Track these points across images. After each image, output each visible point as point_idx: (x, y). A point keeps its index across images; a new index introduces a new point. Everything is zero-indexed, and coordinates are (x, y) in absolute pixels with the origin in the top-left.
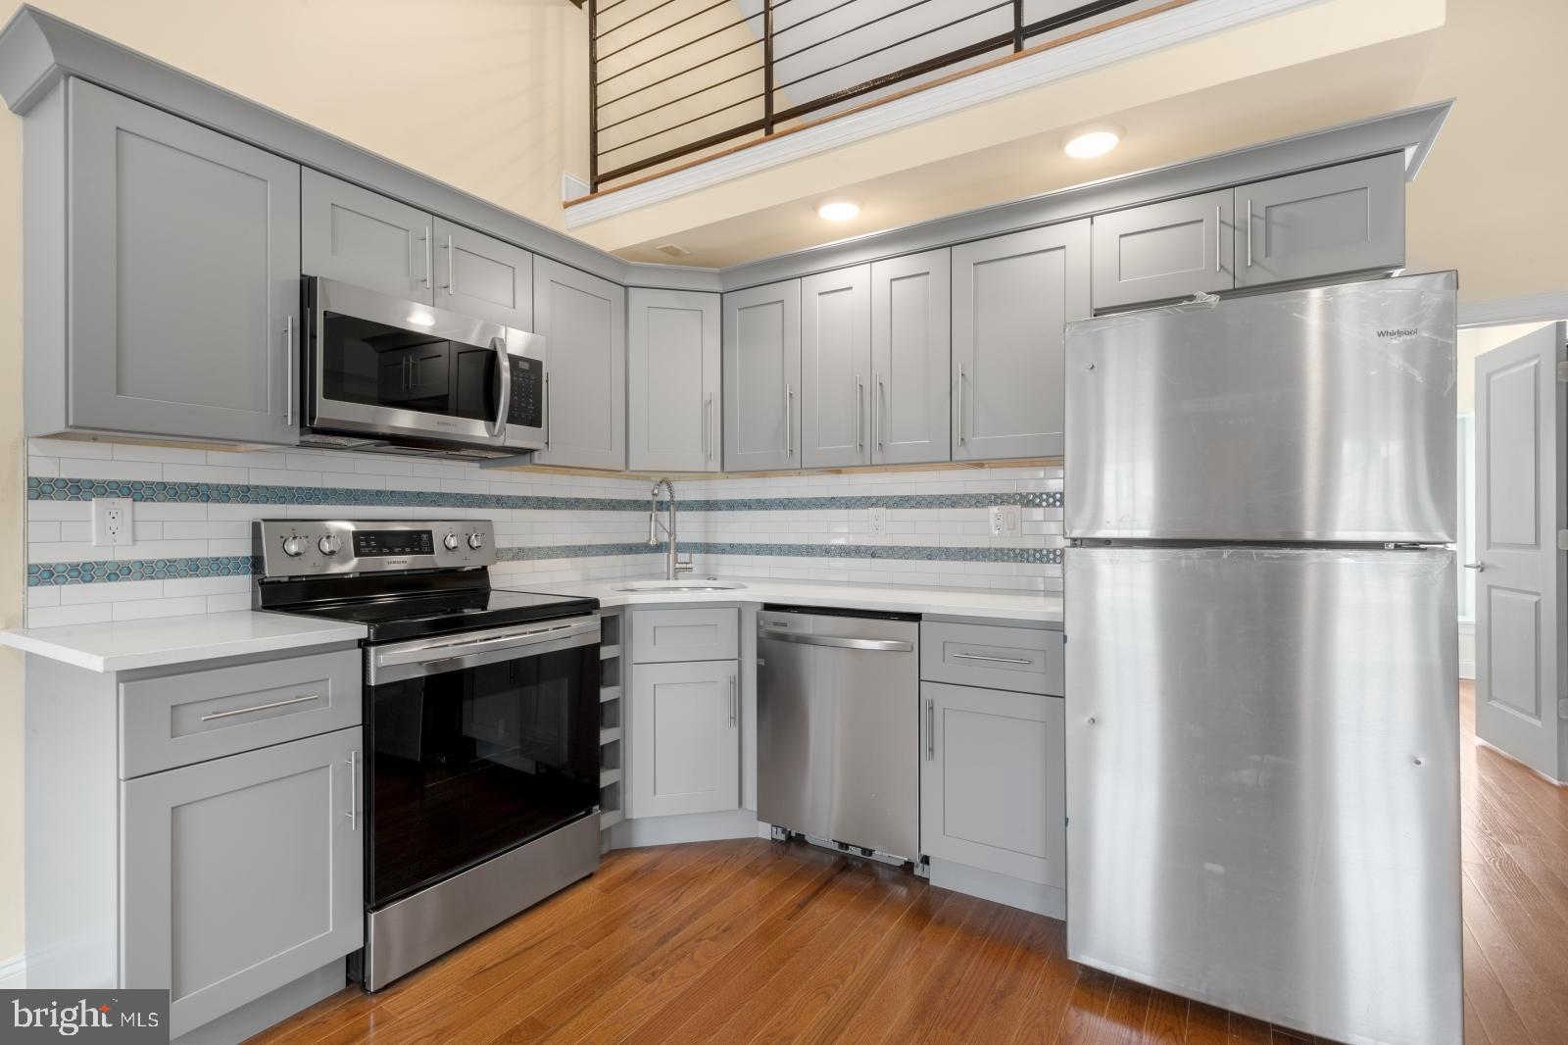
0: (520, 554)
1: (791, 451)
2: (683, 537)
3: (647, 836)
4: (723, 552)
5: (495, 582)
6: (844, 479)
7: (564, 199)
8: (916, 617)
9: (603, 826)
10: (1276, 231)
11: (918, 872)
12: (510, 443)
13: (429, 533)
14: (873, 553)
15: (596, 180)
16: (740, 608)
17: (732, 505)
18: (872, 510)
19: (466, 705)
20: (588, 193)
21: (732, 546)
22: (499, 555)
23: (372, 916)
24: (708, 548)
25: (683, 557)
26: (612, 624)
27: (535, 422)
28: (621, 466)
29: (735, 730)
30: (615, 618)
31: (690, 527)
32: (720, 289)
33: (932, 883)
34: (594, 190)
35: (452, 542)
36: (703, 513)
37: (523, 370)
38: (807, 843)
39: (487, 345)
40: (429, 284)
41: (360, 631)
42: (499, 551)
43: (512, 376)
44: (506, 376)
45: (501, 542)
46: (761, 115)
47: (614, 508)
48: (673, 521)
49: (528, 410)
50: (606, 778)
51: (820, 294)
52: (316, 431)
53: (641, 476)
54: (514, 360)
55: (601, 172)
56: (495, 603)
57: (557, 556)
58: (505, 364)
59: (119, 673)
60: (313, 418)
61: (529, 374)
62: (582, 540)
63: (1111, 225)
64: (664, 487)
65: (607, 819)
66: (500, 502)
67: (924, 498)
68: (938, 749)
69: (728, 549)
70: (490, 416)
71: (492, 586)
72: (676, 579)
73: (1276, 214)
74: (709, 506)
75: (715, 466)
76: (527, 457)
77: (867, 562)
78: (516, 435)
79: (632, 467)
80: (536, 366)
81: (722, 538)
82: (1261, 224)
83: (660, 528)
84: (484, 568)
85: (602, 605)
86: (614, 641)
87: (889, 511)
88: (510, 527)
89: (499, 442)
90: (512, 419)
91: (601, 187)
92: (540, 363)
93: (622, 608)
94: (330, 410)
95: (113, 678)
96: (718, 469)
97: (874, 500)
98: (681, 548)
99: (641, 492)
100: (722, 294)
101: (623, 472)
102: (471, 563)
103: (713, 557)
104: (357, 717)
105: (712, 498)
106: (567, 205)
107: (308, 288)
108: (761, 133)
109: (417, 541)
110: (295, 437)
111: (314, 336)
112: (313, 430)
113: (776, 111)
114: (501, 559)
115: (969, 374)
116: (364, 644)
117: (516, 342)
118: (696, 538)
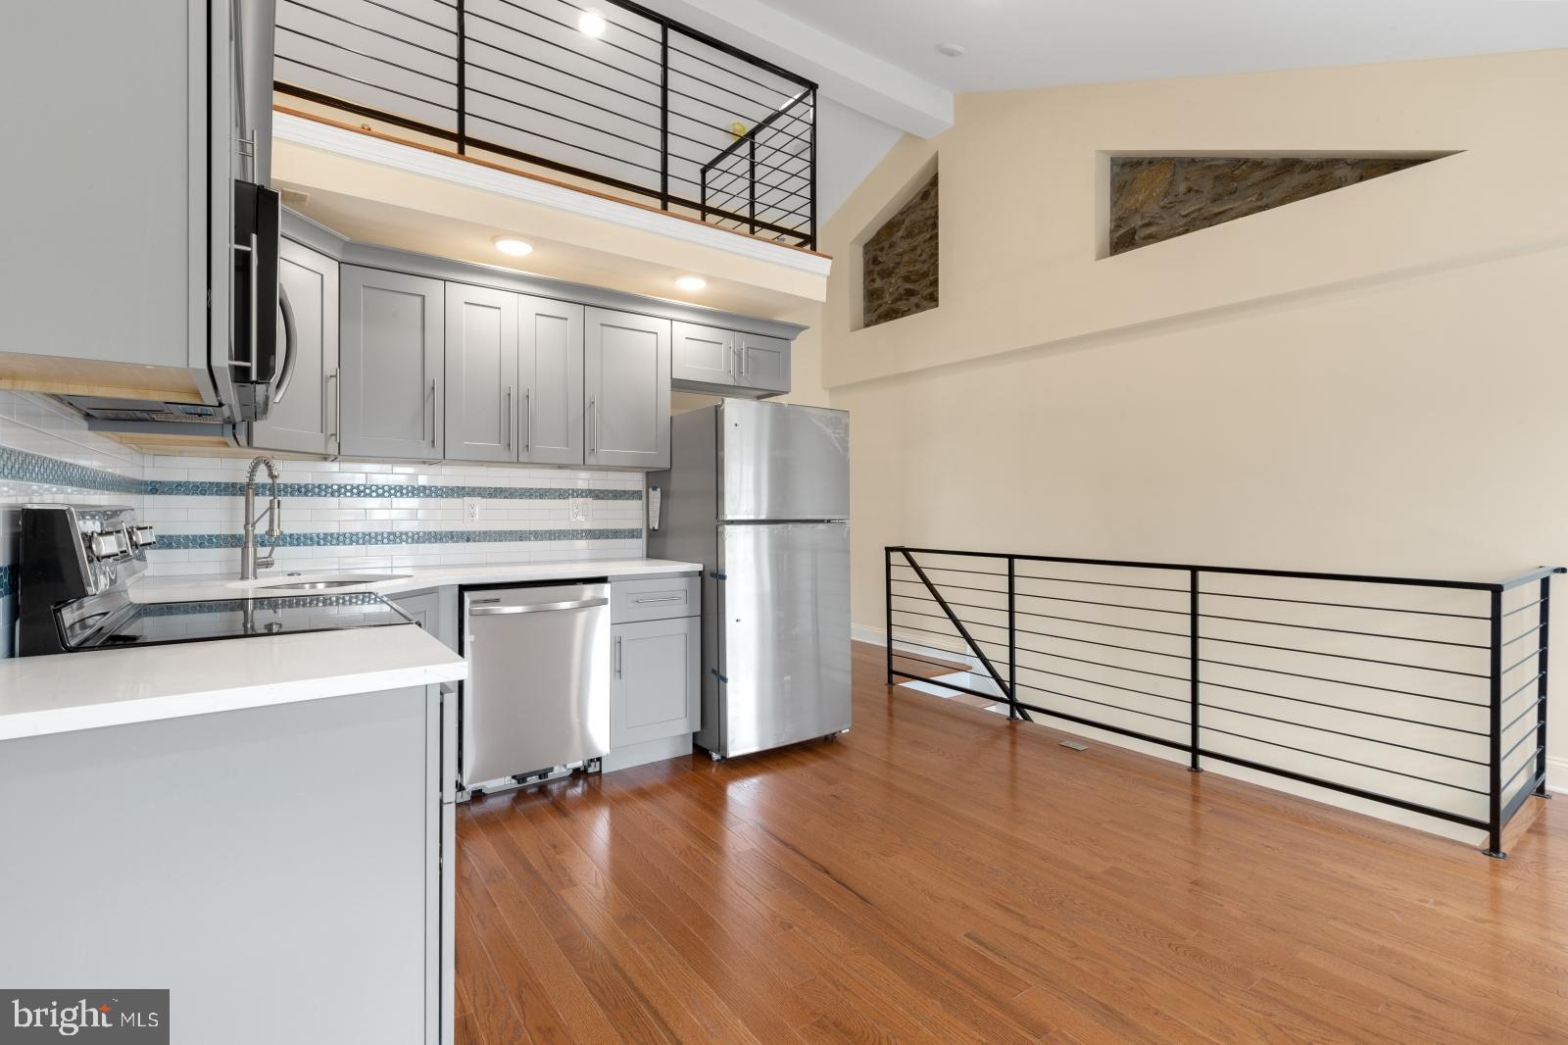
10: (750, 361)
11: (591, 770)
14: (468, 537)
16: (438, 593)
18: (467, 500)
32: (340, 258)
38: (485, 795)
51: (466, 303)
64: (262, 467)
67: (516, 490)
68: (624, 670)
72: (256, 578)
73: (750, 353)
75: (333, 449)
77: (462, 546)
82: (745, 355)
87: (484, 500)
96: (335, 451)
97: (470, 491)
100: (340, 263)
113: (467, 135)
115: (597, 403)
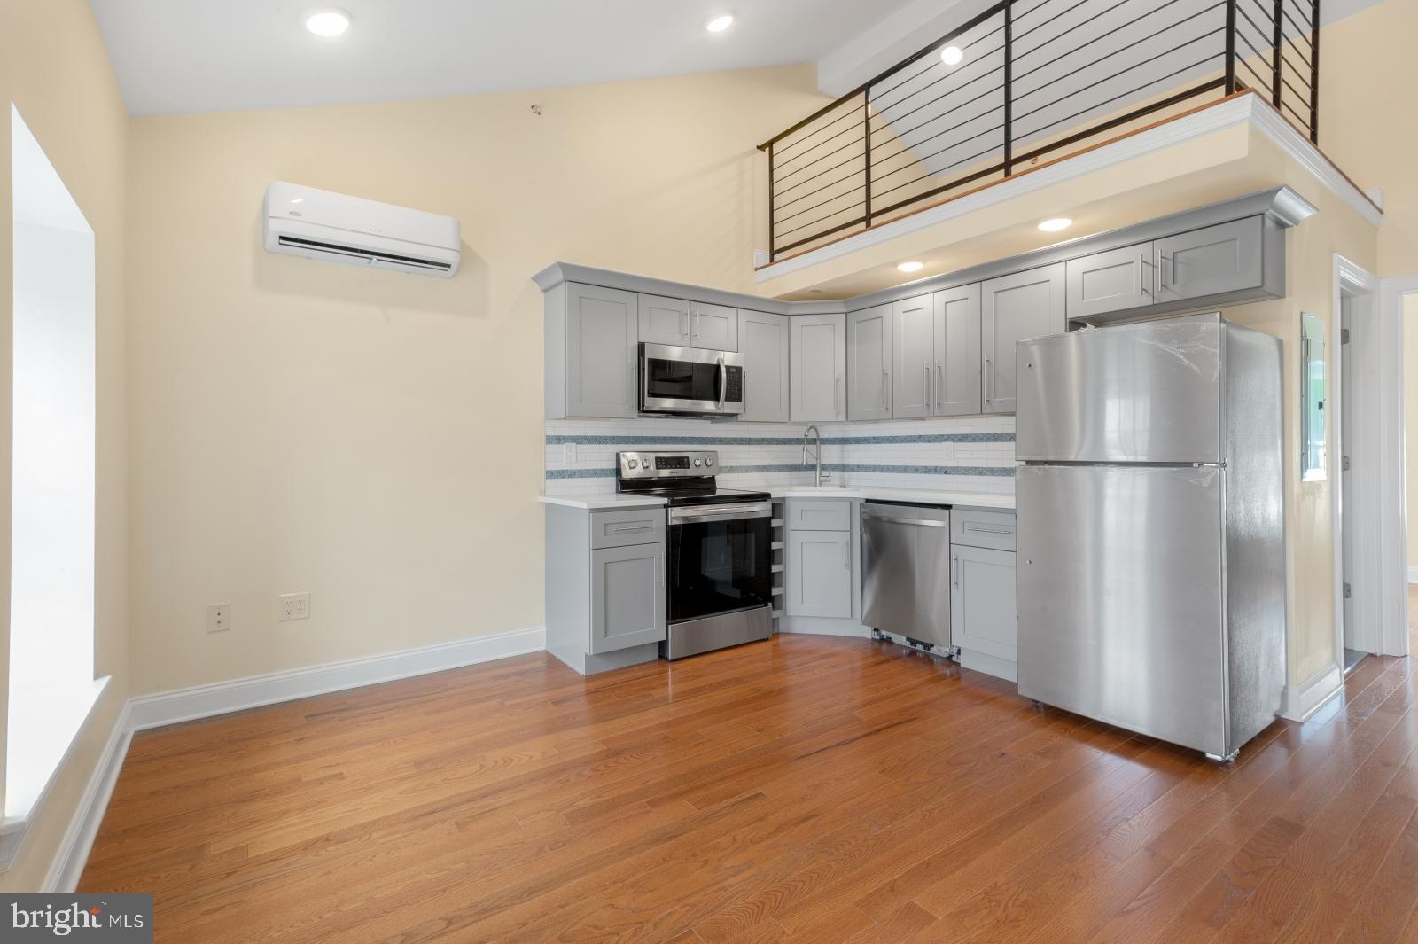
0: (731, 470)
1: (887, 408)
2: (825, 461)
3: (799, 627)
4: (853, 470)
5: (718, 485)
6: (927, 423)
7: (755, 266)
8: (949, 507)
9: (774, 616)
10: (1180, 267)
11: (954, 659)
12: (726, 411)
13: (688, 458)
14: (945, 471)
15: (773, 253)
16: (851, 501)
17: (858, 441)
18: (945, 444)
19: (704, 540)
20: (768, 262)
21: (858, 466)
22: (721, 470)
23: (670, 626)
24: (843, 468)
25: (825, 473)
26: (778, 508)
27: (739, 399)
28: (787, 420)
29: (848, 572)
30: (780, 505)
31: (831, 455)
32: (845, 311)
33: (962, 665)
34: (772, 260)
35: (698, 463)
36: (840, 446)
37: (733, 373)
38: (892, 642)
39: (715, 363)
40: (689, 336)
41: (665, 501)
42: (720, 468)
43: (727, 376)
44: (724, 375)
45: (722, 463)
46: (864, 214)
47: (785, 444)
48: (818, 452)
49: (735, 394)
50: (775, 591)
51: (904, 312)
52: (644, 412)
53: (800, 424)
54: (728, 368)
55: (776, 248)
56: (719, 493)
57: (752, 472)
58: (723, 369)
59: (591, 509)
60: (643, 406)
61: (736, 373)
62: (766, 463)
63: (1077, 267)
64: (813, 430)
65: (776, 614)
66: (721, 441)
67: (976, 436)
68: (961, 583)
69: (856, 468)
70: (717, 398)
71: (718, 486)
72: (820, 485)
73: (1180, 257)
74: (844, 441)
75: (842, 417)
76: (734, 418)
77: (941, 477)
78: (729, 407)
79: (792, 420)
80: (739, 370)
81: (852, 461)
82: (1170, 263)
83: (809, 455)
84: (713, 477)
85: (772, 497)
86: (780, 517)
87: (955, 444)
88: (728, 456)
89: (721, 411)
90: (727, 399)
91: (777, 257)
92: (741, 368)
93: (784, 499)
94: (650, 403)
95: (588, 511)
96: (844, 419)
97: (946, 437)
98: (824, 467)
99: (799, 433)
100: (846, 313)
101: (788, 422)
102: (706, 474)
103: (847, 474)
104: (663, 538)
105: (846, 436)
106: (756, 269)
107: (641, 347)
108: (863, 225)
109: (681, 462)
110: (636, 413)
111: (644, 369)
112: (643, 410)
113: (872, 212)
114: (721, 472)
115: (992, 360)
116: (666, 507)
117: (728, 359)
118: (835, 461)
